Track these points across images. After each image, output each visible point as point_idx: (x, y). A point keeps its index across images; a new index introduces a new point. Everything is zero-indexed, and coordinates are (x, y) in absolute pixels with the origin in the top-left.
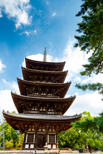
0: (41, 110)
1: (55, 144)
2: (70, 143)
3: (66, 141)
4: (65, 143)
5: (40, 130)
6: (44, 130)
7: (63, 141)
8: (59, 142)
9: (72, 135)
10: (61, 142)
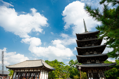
0: (92, 61)
1: (103, 77)
2: (113, 76)
3: (109, 75)
4: (109, 76)
5: (94, 71)
6: (96, 71)
7: (107, 75)
8: (105, 76)
9: (113, 72)
10: (107, 76)
